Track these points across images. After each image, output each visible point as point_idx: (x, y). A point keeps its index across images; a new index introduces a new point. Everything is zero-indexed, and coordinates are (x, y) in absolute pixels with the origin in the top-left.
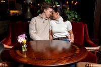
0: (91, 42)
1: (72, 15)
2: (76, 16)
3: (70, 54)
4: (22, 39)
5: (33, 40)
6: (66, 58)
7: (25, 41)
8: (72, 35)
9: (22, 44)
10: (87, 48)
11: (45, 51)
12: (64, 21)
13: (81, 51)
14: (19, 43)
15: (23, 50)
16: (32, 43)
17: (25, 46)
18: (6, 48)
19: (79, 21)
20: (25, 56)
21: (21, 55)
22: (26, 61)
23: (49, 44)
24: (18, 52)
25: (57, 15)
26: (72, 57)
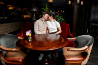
1: (61, 19)
2: (63, 19)
3: (58, 43)
7: (30, 35)
9: (29, 36)
15: (29, 40)
20: (31, 44)
24: (26, 42)
25: (51, 18)
26: (59, 44)
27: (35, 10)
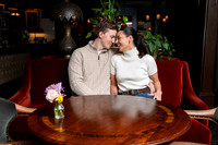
0: (198, 100)
1: (158, 43)
2: (166, 46)
4: (54, 93)
5: (76, 95)
6: (146, 132)
7: (60, 98)
8: (158, 84)
9: (55, 103)
10: (189, 113)
11: (100, 118)
12: (141, 56)
13: (176, 117)
14: (48, 102)
15: (57, 117)
16: (76, 102)
17: (60, 108)
18: (20, 113)
19: (173, 57)
20: (61, 129)
21: (52, 127)
22: (61, 139)
23: (111, 105)
24: (46, 121)
27: (70, 15)
